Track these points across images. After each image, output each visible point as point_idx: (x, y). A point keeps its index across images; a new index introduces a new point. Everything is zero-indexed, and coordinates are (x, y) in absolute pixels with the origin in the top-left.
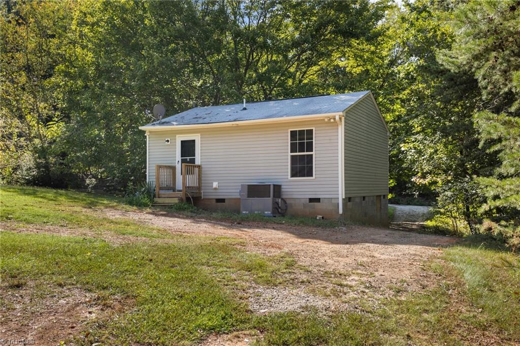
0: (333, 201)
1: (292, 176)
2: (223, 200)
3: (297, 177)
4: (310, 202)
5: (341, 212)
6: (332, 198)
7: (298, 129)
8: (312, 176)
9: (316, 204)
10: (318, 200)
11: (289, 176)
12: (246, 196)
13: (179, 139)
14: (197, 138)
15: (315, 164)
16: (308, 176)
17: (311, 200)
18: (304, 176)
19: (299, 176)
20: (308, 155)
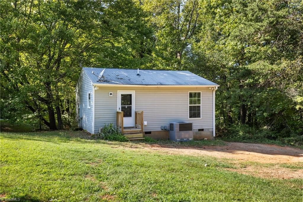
0: (210, 130)
1: (190, 117)
2: (150, 133)
3: (192, 118)
4: (199, 131)
5: (214, 135)
6: (209, 129)
7: (193, 92)
8: (200, 117)
9: (202, 132)
10: (202, 130)
11: (189, 117)
12: (179, 130)
13: (120, 93)
14: (133, 93)
15: (202, 111)
16: (198, 117)
17: (200, 130)
18: (196, 117)
19: (194, 117)
20: (198, 106)
